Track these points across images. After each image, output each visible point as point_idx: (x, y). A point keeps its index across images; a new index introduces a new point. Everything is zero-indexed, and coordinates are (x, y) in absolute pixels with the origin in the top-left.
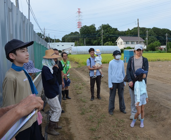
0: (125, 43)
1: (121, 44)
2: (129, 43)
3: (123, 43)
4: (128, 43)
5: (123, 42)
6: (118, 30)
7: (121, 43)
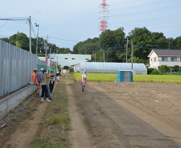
0: (161, 59)
1: (155, 61)
2: (168, 60)
3: (157, 60)
4: (165, 59)
5: (157, 57)
6: (164, 35)
7: (155, 58)
